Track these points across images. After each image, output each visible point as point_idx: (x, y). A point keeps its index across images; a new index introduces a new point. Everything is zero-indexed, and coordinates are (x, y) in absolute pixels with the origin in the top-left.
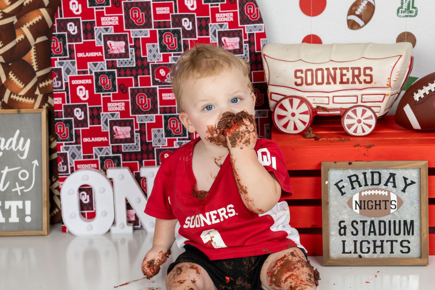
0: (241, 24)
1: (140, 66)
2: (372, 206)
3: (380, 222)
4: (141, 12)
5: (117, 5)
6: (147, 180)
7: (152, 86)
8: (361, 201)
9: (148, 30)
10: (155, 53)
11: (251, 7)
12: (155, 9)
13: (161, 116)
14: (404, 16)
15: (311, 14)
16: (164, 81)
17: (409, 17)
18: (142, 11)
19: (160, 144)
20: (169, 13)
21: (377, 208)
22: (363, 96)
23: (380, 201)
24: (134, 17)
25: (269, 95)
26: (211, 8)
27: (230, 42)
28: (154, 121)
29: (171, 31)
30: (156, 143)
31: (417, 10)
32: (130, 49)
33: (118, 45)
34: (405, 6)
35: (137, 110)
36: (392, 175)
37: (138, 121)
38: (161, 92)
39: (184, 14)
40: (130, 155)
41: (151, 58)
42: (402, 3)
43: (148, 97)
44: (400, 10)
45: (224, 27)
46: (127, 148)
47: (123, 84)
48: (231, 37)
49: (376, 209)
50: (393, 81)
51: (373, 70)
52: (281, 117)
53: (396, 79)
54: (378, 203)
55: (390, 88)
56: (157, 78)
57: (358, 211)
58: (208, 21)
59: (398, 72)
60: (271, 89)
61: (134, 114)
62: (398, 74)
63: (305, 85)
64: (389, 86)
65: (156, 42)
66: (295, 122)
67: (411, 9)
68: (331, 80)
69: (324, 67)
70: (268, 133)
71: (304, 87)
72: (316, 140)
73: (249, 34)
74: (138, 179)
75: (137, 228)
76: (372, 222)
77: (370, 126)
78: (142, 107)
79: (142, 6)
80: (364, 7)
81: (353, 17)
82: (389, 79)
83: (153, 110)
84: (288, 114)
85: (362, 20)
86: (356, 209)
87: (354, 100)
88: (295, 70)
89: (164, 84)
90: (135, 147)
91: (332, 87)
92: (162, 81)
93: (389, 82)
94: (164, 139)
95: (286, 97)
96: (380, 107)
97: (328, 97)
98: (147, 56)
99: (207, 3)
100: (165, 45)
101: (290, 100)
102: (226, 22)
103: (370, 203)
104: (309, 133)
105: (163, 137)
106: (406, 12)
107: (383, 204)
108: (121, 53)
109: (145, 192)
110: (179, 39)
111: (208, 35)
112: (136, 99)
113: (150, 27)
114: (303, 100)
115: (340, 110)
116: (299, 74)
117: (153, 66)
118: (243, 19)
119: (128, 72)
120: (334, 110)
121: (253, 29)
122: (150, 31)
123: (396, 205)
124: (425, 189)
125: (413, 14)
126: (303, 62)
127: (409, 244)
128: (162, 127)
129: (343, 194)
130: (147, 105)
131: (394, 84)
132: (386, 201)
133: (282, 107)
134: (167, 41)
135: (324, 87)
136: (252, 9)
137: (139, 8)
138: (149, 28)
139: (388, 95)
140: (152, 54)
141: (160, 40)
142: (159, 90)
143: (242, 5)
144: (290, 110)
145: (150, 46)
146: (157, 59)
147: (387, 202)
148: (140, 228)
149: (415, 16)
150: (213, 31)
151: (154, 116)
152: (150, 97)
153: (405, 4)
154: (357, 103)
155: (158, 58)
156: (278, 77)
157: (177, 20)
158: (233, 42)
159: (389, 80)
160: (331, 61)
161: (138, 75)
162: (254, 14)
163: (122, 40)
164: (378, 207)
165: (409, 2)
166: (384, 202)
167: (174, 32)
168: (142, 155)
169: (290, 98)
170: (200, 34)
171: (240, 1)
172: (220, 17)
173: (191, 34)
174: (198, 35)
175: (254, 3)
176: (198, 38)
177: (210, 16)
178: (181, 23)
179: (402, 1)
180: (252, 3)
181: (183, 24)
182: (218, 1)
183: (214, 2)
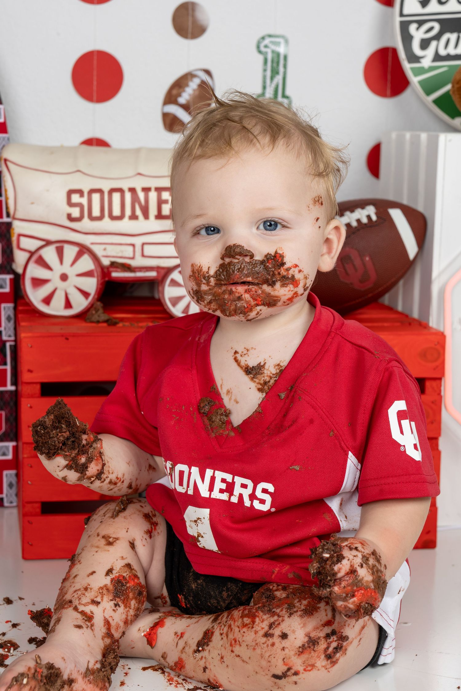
15: (95, 98)
25: (14, 239)
31: (291, 102)
34: (269, 92)
42: (264, 87)
52: (38, 282)
60: (18, 227)
63: (88, 221)
66: (68, 292)
67: (280, 99)
68: (138, 212)
69: (125, 186)
71: (86, 224)
72: (109, 325)
80: (194, 90)
81: (172, 109)
84: (54, 276)
85: (189, 113)
88: (67, 190)
91: (141, 225)
95: (48, 243)
97: (133, 245)
101: (57, 248)
104: (97, 312)
114: (83, 250)
115: (156, 269)
116: (75, 198)
120: (145, 270)
126: (84, 175)
133: (42, 263)
135: (126, 225)
144: (58, 269)
153: (270, 89)
156: (32, 203)
160: (139, 176)
165: (277, 86)
169: (58, 245)
179: (264, 82)
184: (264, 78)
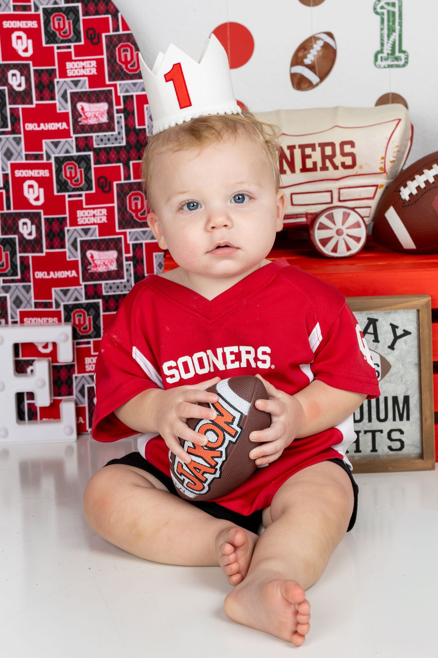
0: (109, 80)
11: (127, 51)
14: (386, 66)
17: (395, 67)
26: (58, 53)
27: (91, 110)
31: (408, 56)
34: (387, 49)
36: (372, 322)
39: (11, 64)
42: (382, 45)
44: (379, 56)
45: (80, 85)
48: (93, 102)
50: (389, 163)
55: (385, 174)
58: (53, 75)
67: (397, 54)
70: (160, 268)
73: (123, 96)
80: (318, 51)
81: (299, 69)
85: (315, 73)
93: (384, 164)
99: (50, 44)
102: (84, 76)
106: (390, 60)
110: (3, 105)
111: (53, 98)
118: (113, 71)
121: (131, 88)
123: (380, 371)
124: (427, 344)
125: (402, 63)
127: (402, 435)
131: (391, 168)
136: (129, 54)
139: (382, 186)
143: (111, 47)
149: (404, 66)
150: (62, 92)
153: (387, 46)
158: (97, 111)
159: (383, 161)
162: (132, 63)
165: (394, 42)
170: (39, 98)
171: (108, 40)
172: (74, 67)
173: (23, 98)
174: (37, 100)
175: (132, 43)
176: (37, 105)
177: (56, 67)
178: (7, 79)
179: (382, 40)
180: (129, 44)
181: (10, 81)
182: (70, 41)
183: (62, 42)
184: (382, 35)
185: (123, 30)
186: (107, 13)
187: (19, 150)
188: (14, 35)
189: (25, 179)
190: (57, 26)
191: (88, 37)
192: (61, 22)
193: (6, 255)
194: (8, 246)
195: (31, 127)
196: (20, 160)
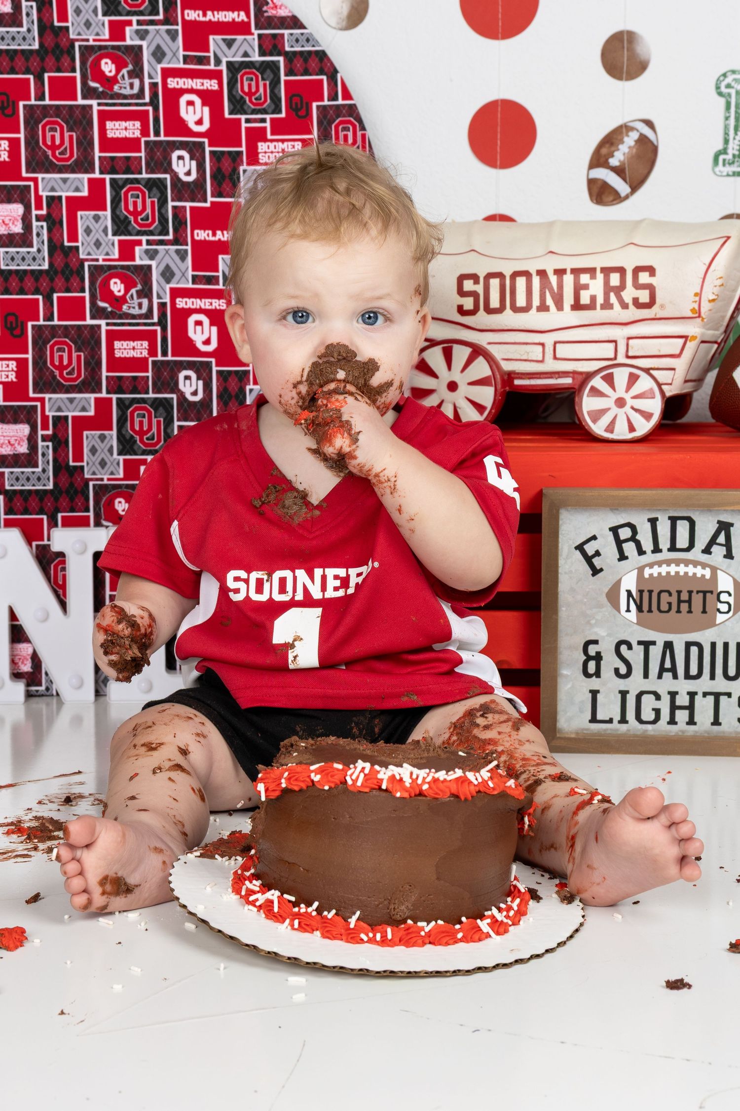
1: (59, 270)
2: (670, 604)
3: (688, 645)
4: (68, 131)
5: (6, 111)
6: (67, 566)
7: (89, 322)
8: (641, 592)
9: (84, 178)
10: (100, 236)
11: (348, 129)
12: (105, 125)
13: (111, 399)
14: (730, 173)
16: (120, 309)
18: (70, 129)
19: (103, 471)
20: (139, 136)
21: (681, 609)
22: (631, 342)
23: (690, 592)
24: (49, 143)
26: (247, 129)
28: (90, 411)
29: (143, 182)
30: (94, 469)
32: (35, 224)
33: (5, 214)
34: (733, 147)
35: (47, 383)
36: (725, 527)
37: (50, 411)
38: (113, 336)
39: (177, 141)
40: (26, 500)
41: (89, 249)
42: (726, 141)
43: (78, 350)
44: (721, 158)
46: (17, 479)
47: (14, 314)
49: (679, 611)
50: (707, 302)
51: (658, 272)
52: (420, 393)
53: (716, 297)
54: (684, 596)
55: (699, 320)
56: (102, 300)
57: (633, 616)
58: (238, 160)
59: (721, 278)
61: (41, 392)
62: (719, 282)
63: (485, 314)
64: (697, 314)
65: (105, 209)
66: (457, 405)
68: (549, 301)
69: (533, 267)
71: (482, 319)
74: (44, 562)
75: (37, 691)
76: (669, 646)
77: (647, 416)
78: (61, 375)
79: (71, 116)
82: (696, 295)
83: (89, 384)
84: (440, 385)
86: (628, 610)
87: (607, 351)
88: (458, 275)
89: (120, 317)
90: (39, 479)
91: (553, 318)
92: (114, 310)
93: (698, 303)
94: (115, 459)
95: (434, 343)
96: (674, 369)
97: (543, 345)
98: (79, 244)
99: (236, 114)
100: (126, 217)
101: (444, 349)
103: (664, 596)
105: (112, 454)
107: (697, 599)
108: (11, 232)
109: (62, 597)
110: (163, 202)
111: (236, 194)
112: (45, 354)
113: (90, 171)
114: (477, 351)
115: (571, 375)
116: (468, 285)
117: (92, 268)
119: (29, 283)
120: (557, 376)
122: (90, 180)
123: (732, 603)
126: (481, 256)
128: (111, 429)
129: (596, 571)
130: (73, 369)
131: (710, 310)
132: (705, 593)
133: (425, 368)
134: (131, 208)
135: (533, 319)
136: (350, 134)
137: (62, 120)
138: (86, 172)
139: (694, 338)
140: (92, 239)
141: (114, 205)
142: (108, 331)
143: (325, 122)
144: (446, 376)
145: (88, 218)
146: (104, 252)
147: (708, 595)
148: (42, 693)
151: (90, 398)
152: (84, 349)
153: (734, 144)
154: (615, 358)
155: (107, 249)
157: (158, 154)
159: (697, 299)
160: (550, 254)
161: (53, 291)
163: (15, 202)
164: (684, 607)
166: (701, 595)
167: (151, 184)
168: (56, 499)
169: (445, 345)
170: (217, 193)
171: (321, 113)
172: (270, 150)
173: (192, 192)
174: (213, 196)
175: (355, 119)
176: (212, 203)
177: (243, 149)
178: (170, 163)
179: (726, 133)
180: (352, 119)
181: (174, 166)
182: (265, 112)
183: (254, 112)
185: (344, 98)
186: (321, 72)
187: (183, 270)
188: (183, 100)
189: (191, 312)
190: (246, 89)
191: (291, 107)
192: (253, 83)
193: (159, 423)
194: (161, 410)
195: (202, 235)
196: (184, 284)
